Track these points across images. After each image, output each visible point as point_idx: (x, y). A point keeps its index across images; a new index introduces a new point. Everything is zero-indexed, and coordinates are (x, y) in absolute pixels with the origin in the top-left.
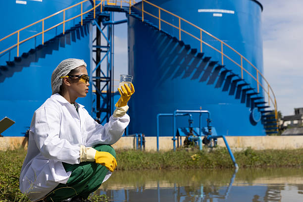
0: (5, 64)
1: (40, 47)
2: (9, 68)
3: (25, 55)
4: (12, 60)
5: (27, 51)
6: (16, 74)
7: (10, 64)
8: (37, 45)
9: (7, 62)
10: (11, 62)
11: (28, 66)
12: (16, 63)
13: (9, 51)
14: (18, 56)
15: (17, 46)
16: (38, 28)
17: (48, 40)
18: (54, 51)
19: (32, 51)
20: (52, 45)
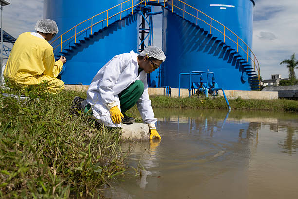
0: (84, 39)
1: (105, 28)
2: (86, 42)
3: (96, 34)
4: (88, 36)
5: (97, 31)
6: (90, 46)
7: (86, 39)
8: (104, 27)
9: (85, 38)
10: (87, 38)
11: (98, 41)
12: (90, 39)
13: (86, 31)
14: (91, 34)
15: (91, 28)
16: (104, 15)
17: (110, 24)
18: (114, 32)
19: (100, 31)
20: (113, 27)
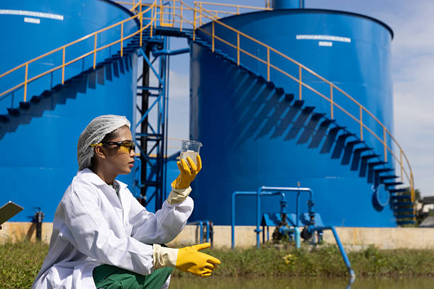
0: (5, 112)
1: (58, 88)
2: (12, 118)
3: (35, 100)
4: (16, 106)
5: (38, 94)
6: (21, 128)
7: (13, 112)
8: (54, 85)
9: (9, 110)
10: (14, 110)
11: (40, 115)
12: (22, 112)
13: (12, 93)
14: (25, 100)
15: (24, 86)
16: (56, 59)
17: (70, 77)
18: (79, 95)
19: (46, 94)
20: (76, 85)
